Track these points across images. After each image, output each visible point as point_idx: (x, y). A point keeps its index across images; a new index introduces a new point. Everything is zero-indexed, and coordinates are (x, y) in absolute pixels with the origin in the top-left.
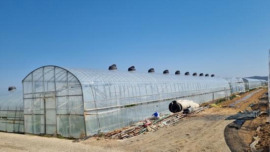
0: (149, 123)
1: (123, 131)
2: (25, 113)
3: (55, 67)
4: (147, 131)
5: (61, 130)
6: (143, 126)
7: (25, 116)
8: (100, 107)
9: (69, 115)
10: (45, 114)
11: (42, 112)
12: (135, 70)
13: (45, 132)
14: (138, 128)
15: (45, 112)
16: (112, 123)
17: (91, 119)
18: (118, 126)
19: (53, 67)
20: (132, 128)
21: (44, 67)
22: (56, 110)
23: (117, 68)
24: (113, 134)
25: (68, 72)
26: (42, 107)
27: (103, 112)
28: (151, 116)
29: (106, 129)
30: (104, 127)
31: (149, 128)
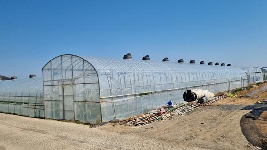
0: (163, 112)
1: (138, 118)
2: (45, 99)
3: (73, 55)
4: (162, 119)
5: (78, 116)
6: (157, 114)
7: (45, 102)
8: (115, 95)
9: (86, 101)
10: (63, 101)
11: (61, 99)
12: (149, 59)
13: (64, 117)
14: (152, 116)
15: (64, 99)
16: (127, 111)
17: (107, 106)
18: (133, 114)
19: (71, 56)
20: (146, 115)
21: (62, 56)
22: (74, 96)
23: (131, 57)
24: (129, 121)
25: (85, 60)
26: (61, 94)
27: (118, 100)
28: (165, 105)
29: (121, 116)
30: (119, 114)
31: (163, 116)
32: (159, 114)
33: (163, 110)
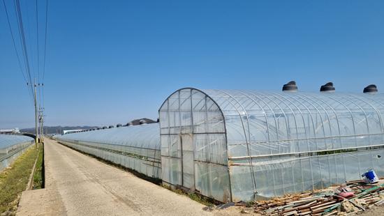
0: (347, 194)
3: (192, 89)
4: (343, 210)
5: (200, 184)
6: (335, 198)
8: (257, 153)
9: (209, 162)
10: (182, 158)
11: (179, 156)
12: (334, 89)
13: (183, 183)
14: (323, 202)
15: (182, 155)
16: (280, 182)
17: (240, 172)
19: (190, 90)
20: (310, 198)
21: (179, 91)
22: (193, 152)
23: (296, 88)
25: (207, 96)
26: (179, 148)
27: (262, 163)
28: (359, 177)
29: (268, 192)
30: (265, 188)
31: (346, 204)
32: (337, 199)
33: (349, 191)
